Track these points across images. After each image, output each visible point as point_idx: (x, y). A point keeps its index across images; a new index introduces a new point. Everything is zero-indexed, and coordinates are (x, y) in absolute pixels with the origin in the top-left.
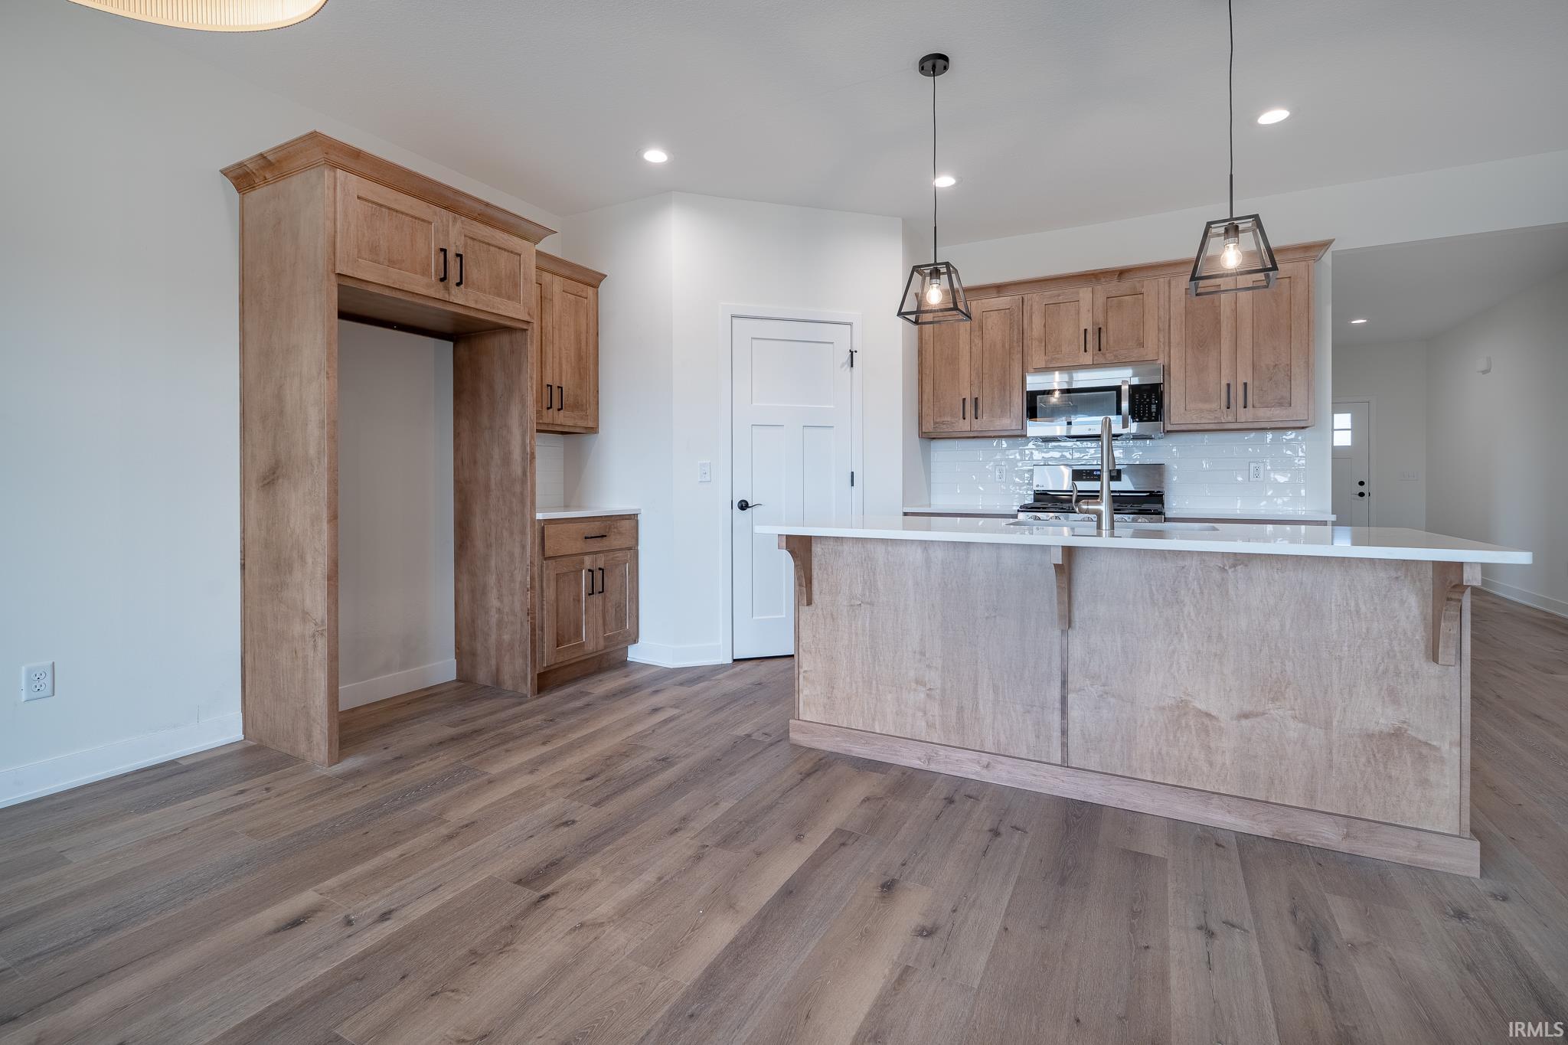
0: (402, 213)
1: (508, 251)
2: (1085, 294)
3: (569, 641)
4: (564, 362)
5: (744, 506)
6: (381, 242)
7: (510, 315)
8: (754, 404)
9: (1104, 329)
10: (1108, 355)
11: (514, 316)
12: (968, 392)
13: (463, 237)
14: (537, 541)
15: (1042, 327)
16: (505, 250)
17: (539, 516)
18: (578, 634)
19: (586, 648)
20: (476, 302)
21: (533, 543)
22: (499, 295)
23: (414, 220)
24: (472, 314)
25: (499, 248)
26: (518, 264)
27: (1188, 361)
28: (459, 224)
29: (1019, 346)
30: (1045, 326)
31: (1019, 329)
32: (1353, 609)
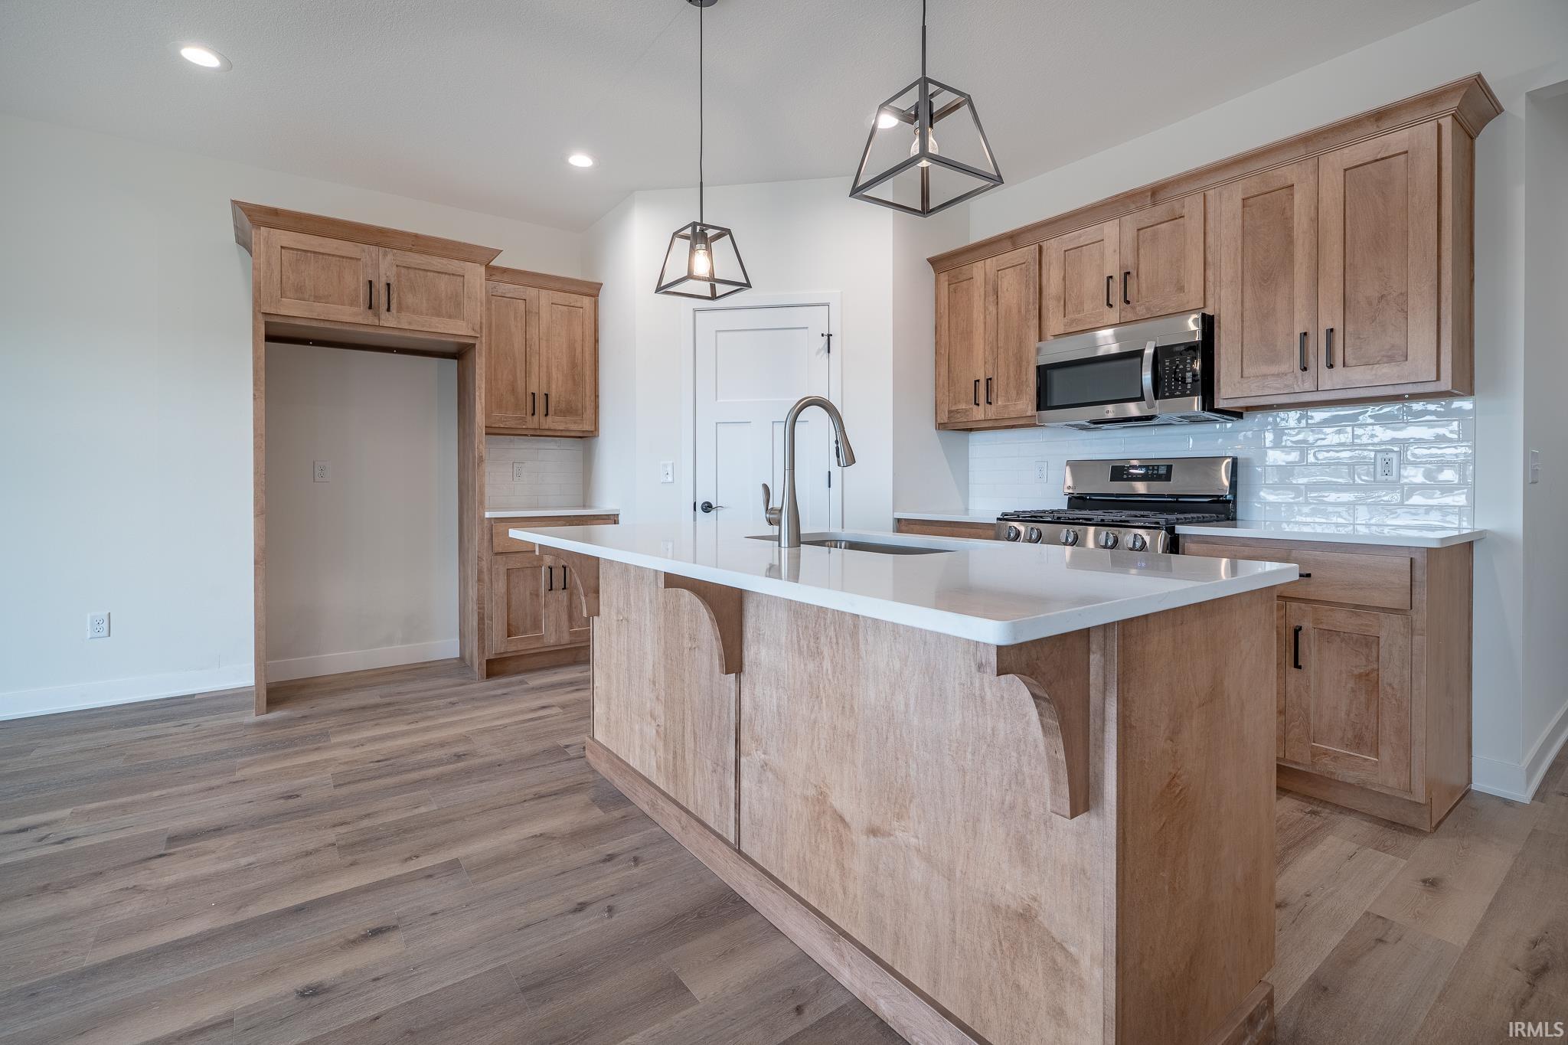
0: (329, 255)
1: (449, 274)
2: (1110, 230)
3: (525, 632)
4: (554, 370)
5: (707, 507)
6: (307, 282)
7: (450, 332)
8: (718, 401)
9: (1134, 273)
10: (1138, 308)
11: (455, 332)
12: (982, 370)
13: (395, 268)
14: (486, 537)
15: (1061, 280)
16: (446, 273)
17: (487, 515)
18: (536, 625)
19: (545, 641)
20: (410, 323)
21: (482, 539)
22: (438, 314)
23: (341, 259)
24: (408, 334)
25: (439, 272)
26: (461, 285)
27: (1247, 305)
28: (390, 257)
29: (1035, 309)
30: (1064, 279)
31: (1035, 287)
32: (977, 693)
